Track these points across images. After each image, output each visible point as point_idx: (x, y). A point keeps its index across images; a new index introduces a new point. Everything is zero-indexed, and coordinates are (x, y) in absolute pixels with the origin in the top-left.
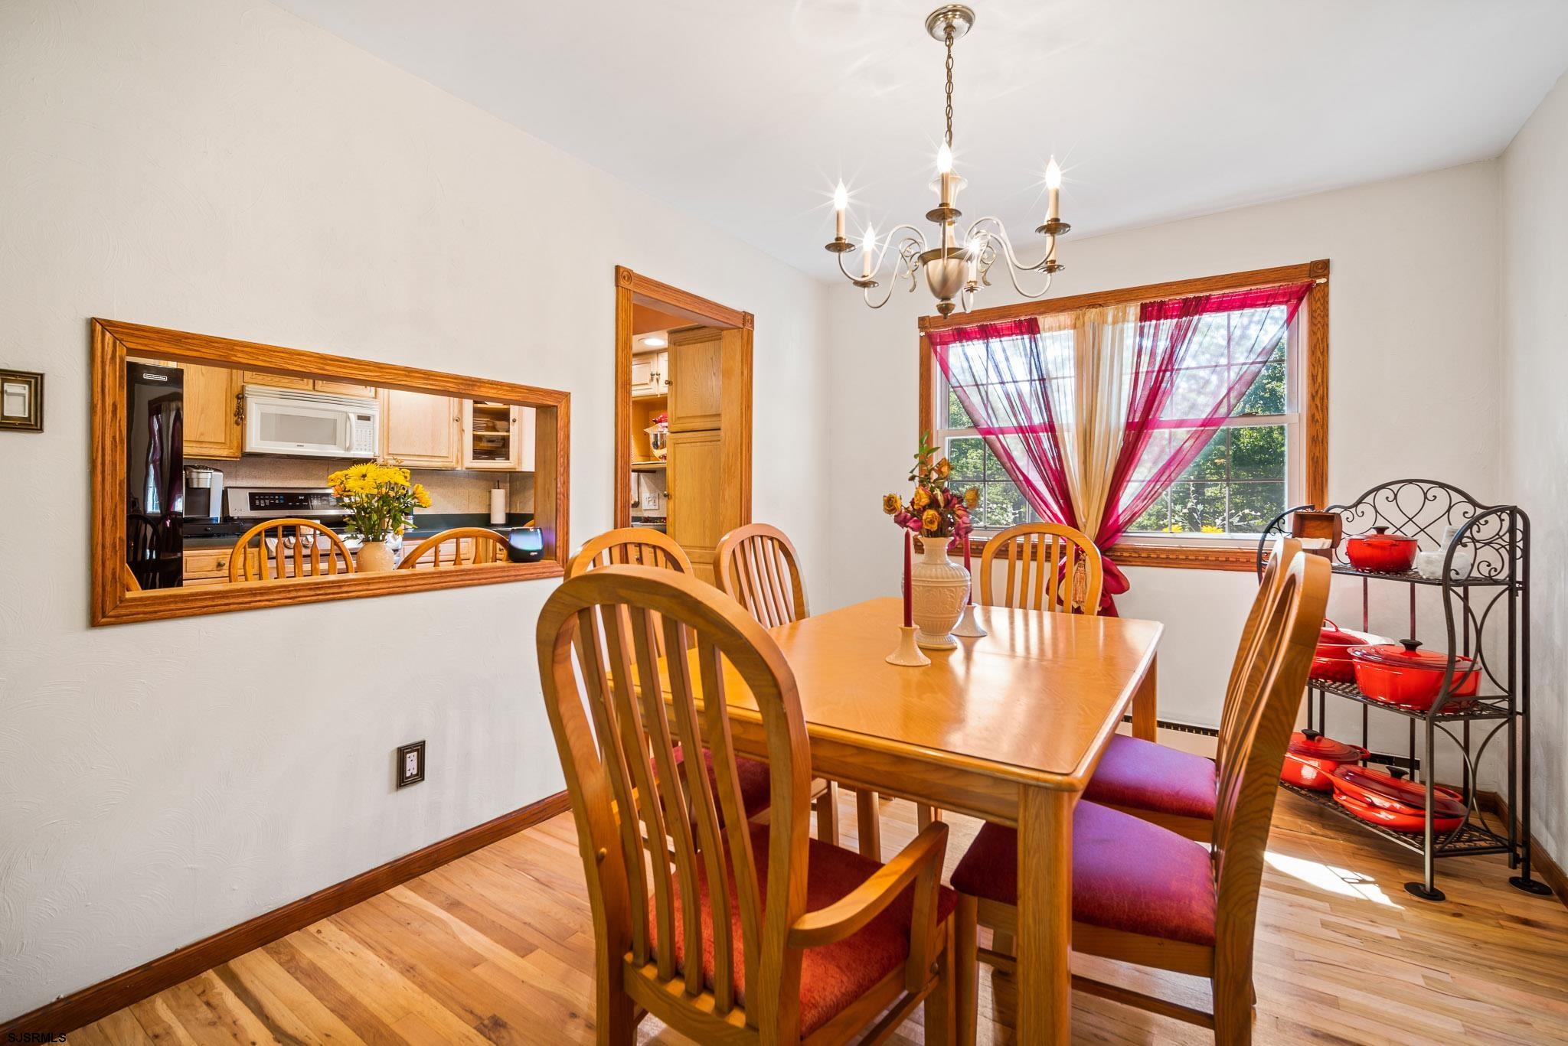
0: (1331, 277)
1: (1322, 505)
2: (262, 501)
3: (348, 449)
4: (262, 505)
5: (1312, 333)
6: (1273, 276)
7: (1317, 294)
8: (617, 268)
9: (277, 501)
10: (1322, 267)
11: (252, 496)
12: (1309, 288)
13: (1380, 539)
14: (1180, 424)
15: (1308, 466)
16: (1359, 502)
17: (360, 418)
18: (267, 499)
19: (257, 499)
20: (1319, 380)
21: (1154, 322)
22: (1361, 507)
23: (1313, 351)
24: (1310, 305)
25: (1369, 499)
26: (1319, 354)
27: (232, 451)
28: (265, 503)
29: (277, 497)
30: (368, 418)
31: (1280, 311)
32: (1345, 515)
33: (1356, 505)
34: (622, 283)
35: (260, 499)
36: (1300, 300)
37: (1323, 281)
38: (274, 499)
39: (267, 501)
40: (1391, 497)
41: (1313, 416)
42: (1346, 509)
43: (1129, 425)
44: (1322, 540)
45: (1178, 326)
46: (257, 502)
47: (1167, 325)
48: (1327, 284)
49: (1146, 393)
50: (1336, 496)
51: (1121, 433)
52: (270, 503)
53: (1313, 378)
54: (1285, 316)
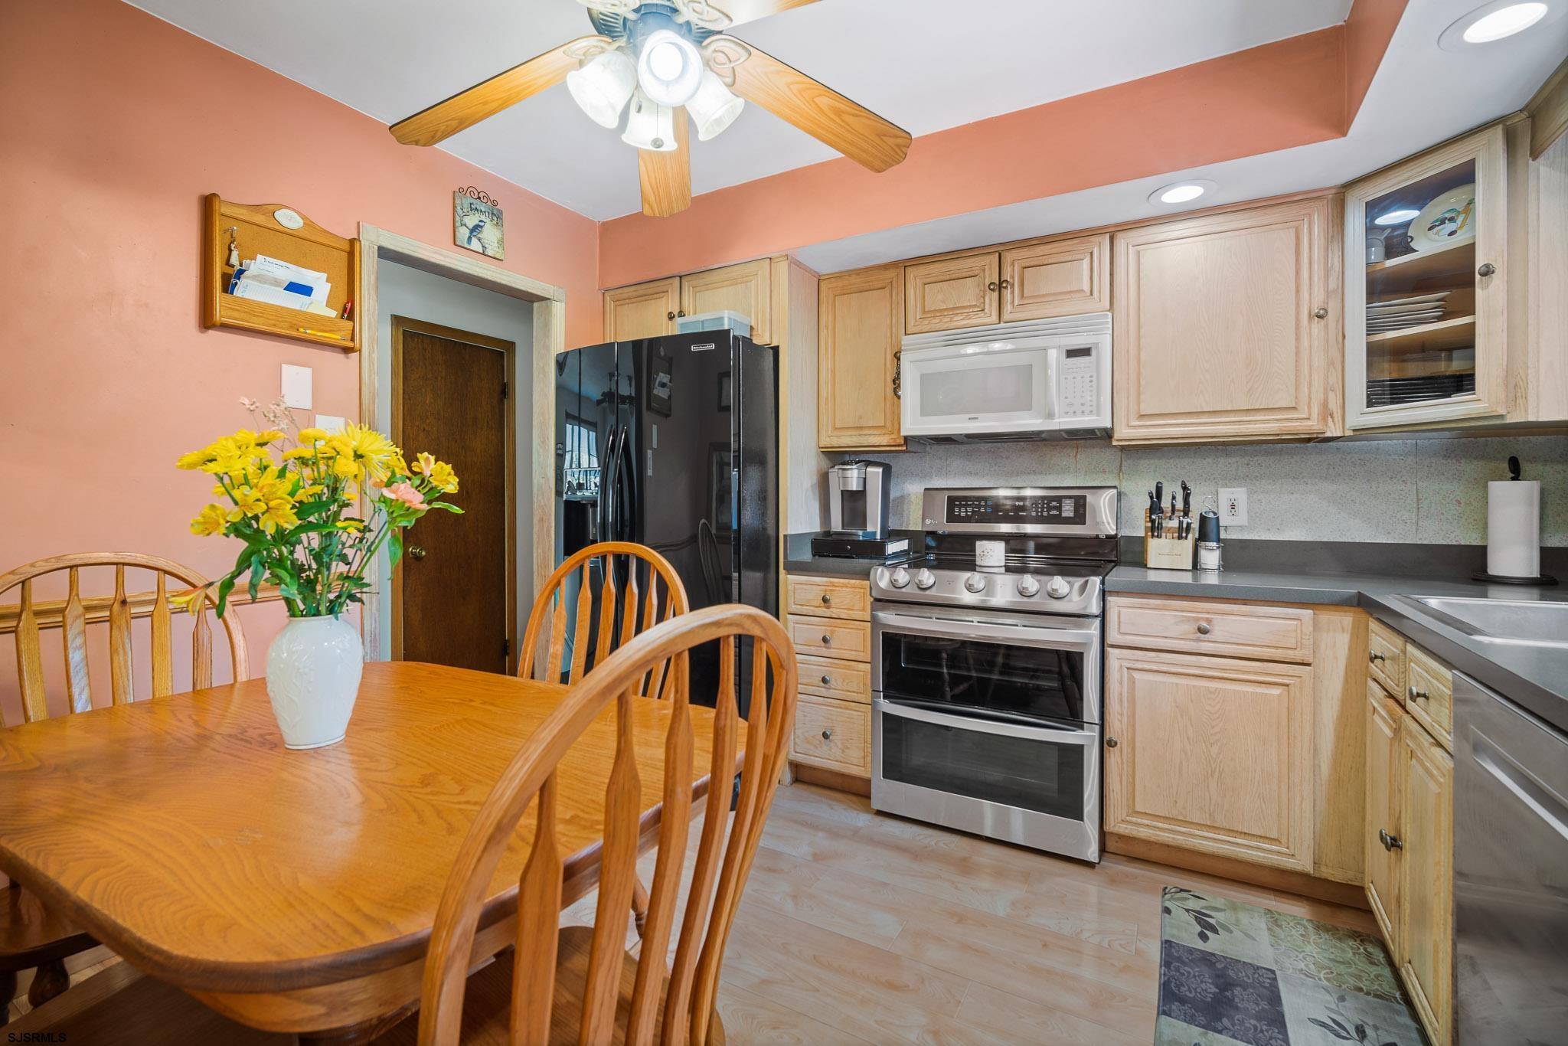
2: (963, 509)
3: (1050, 416)
4: (963, 514)
9: (982, 510)
11: (952, 501)
17: (1072, 353)
18: (970, 506)
19: (957, 506)
27: (893, 436)
28: (966, 512)
29: (983, 503)
30: (1085, 352)
35: (960, 506)
38: (979, 506)
39: (969, 509)
46: (957, 509)
52: (973, 512)
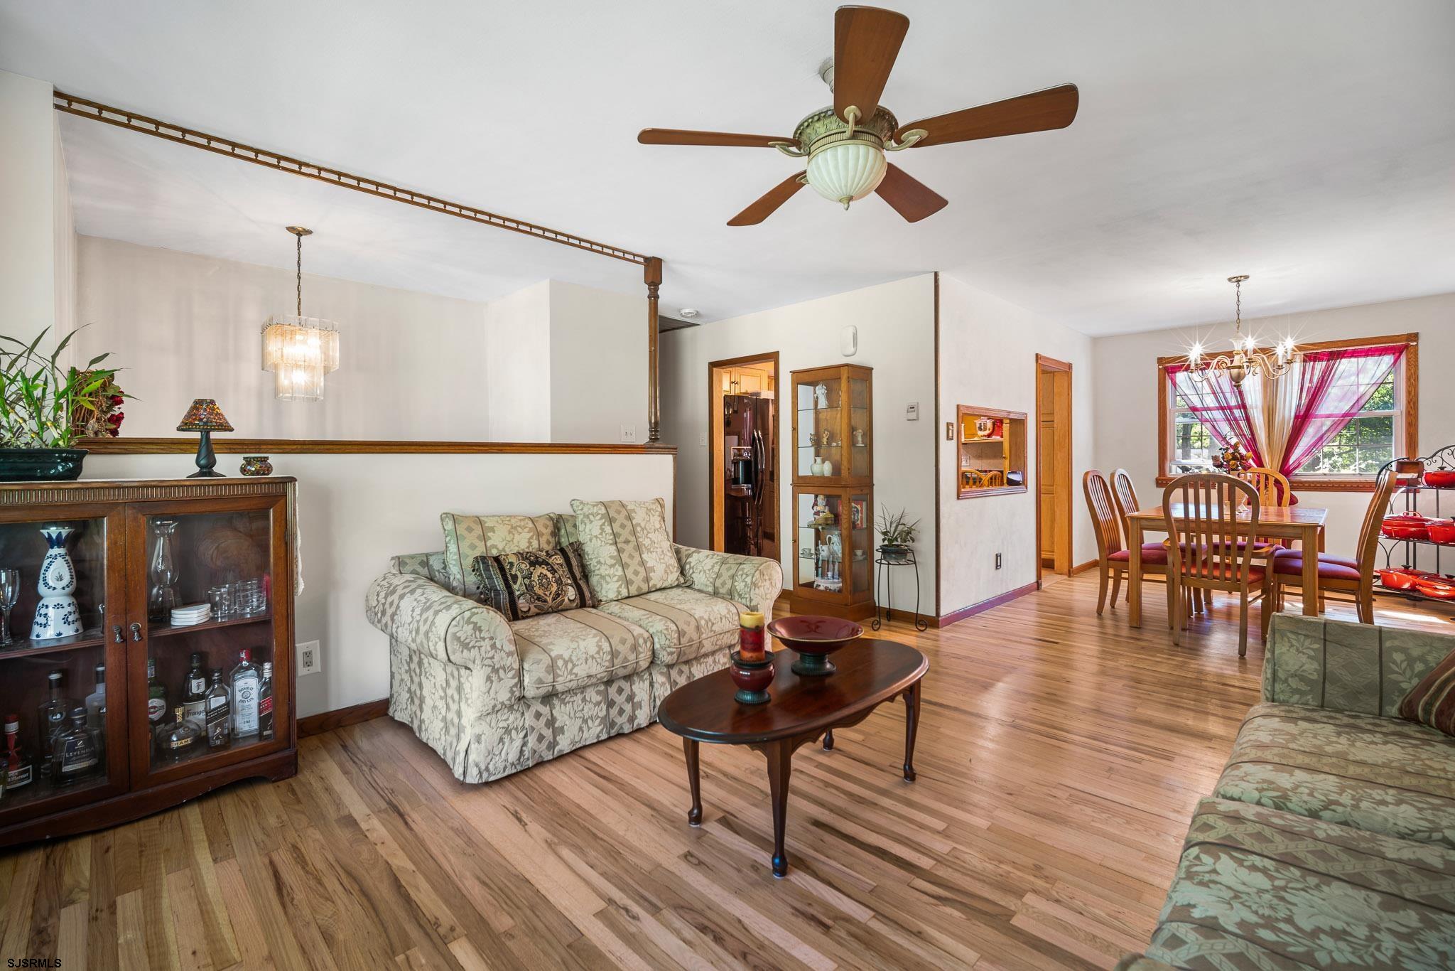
0: (1420, 341)
1: (1415, 457)
5: (1408, 369)
6: (1385, 340)
7: (1412, 350)
8: (1037, 355)
10: (1415, 336)
12: (1406, 347)
13: (1442, 471)
14: (1329, 416)
15: (1407, 438)
16: (1434, 455)
20: (1413, 393)
21: (1312, 363)
22: (1435, 458)
23: (1408, 379)
24: (1407, 356)
25: (1439, 454)
26: (1412, 380)
31: (1388, 360)
32: (1425, 463)
33: (1432, 457)
34: (1039, 362)
36: (1401, 353)
37: (1415, 343)
40: (1450, 453)
41: (1409, 412)
42: (1427, 459)
43: (1296, 417)
44: (1412, 474)
45: (1327, 366)
47: (1320, 366)
48: (1417, 345)
49: (1307, 400)
50: (1422, 453)
51: (1292, 421)
53: (1409, 393)
54: (1392, 361)
